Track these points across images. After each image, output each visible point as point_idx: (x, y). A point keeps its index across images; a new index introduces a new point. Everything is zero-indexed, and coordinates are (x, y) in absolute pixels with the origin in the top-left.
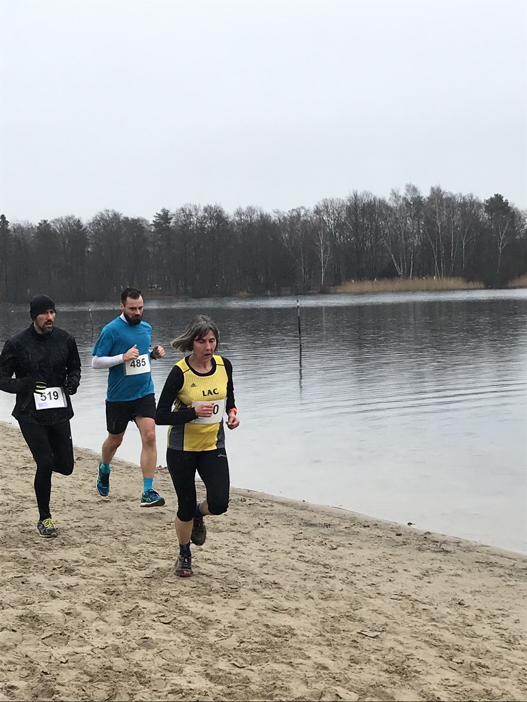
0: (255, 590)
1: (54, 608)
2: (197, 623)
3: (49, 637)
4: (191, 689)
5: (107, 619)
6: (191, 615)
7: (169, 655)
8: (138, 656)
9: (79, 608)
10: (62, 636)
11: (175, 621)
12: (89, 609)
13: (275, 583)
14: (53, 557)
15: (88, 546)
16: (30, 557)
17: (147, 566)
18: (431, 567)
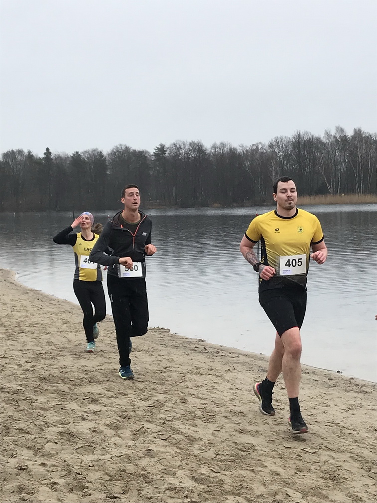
0: (226, 417)
1: (84, 427)
2: (186, 440)
3: (81, 447)
4: (182, 487)
5: (121, 435)
6: (181, 434)
7: (166, 463)
8: (144, 462)
9: (102, 428)
10: (90, 447)
11: (170, 438)
12: (109, 428)
13: (241, 413)
14: (83, 391)
15: (108, 383)
16: (67, 390)
17: (149, 398)
18: (354, 403)
